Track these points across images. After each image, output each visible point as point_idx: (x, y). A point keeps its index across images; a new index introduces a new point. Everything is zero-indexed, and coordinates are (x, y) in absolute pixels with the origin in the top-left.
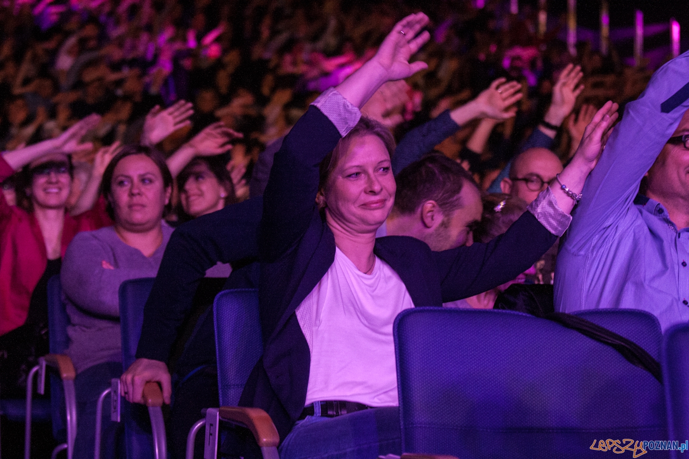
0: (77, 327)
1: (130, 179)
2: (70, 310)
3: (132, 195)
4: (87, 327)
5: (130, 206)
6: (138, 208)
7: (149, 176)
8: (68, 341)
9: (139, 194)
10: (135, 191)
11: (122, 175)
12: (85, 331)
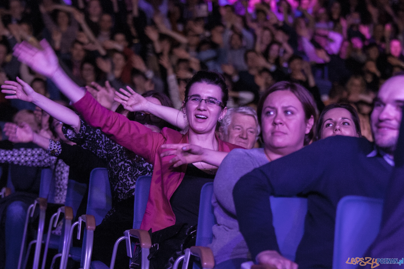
0: (221, 227)
1: (275, 110)
2: (218, 212)
3: (275, 124)
4: (229, 228)
5: (273, 133)
6: (280, 134)
7: (291, 109)
8: (213, 237)
9: (281, 124)
10: (278, 121)
11: (269, 107)
12: (227, 231)
